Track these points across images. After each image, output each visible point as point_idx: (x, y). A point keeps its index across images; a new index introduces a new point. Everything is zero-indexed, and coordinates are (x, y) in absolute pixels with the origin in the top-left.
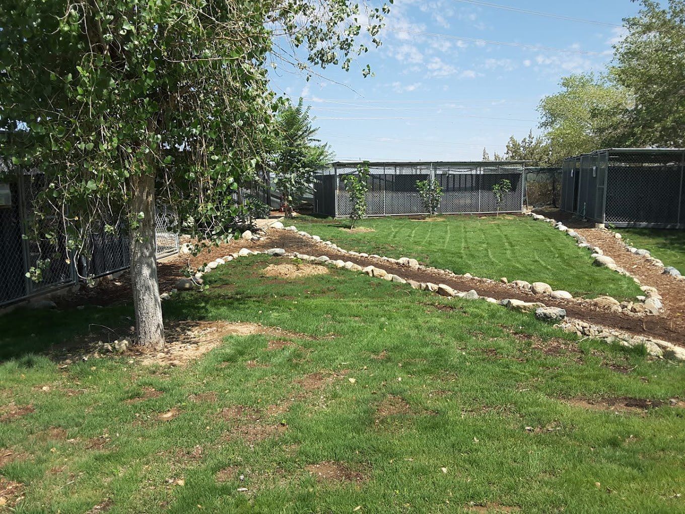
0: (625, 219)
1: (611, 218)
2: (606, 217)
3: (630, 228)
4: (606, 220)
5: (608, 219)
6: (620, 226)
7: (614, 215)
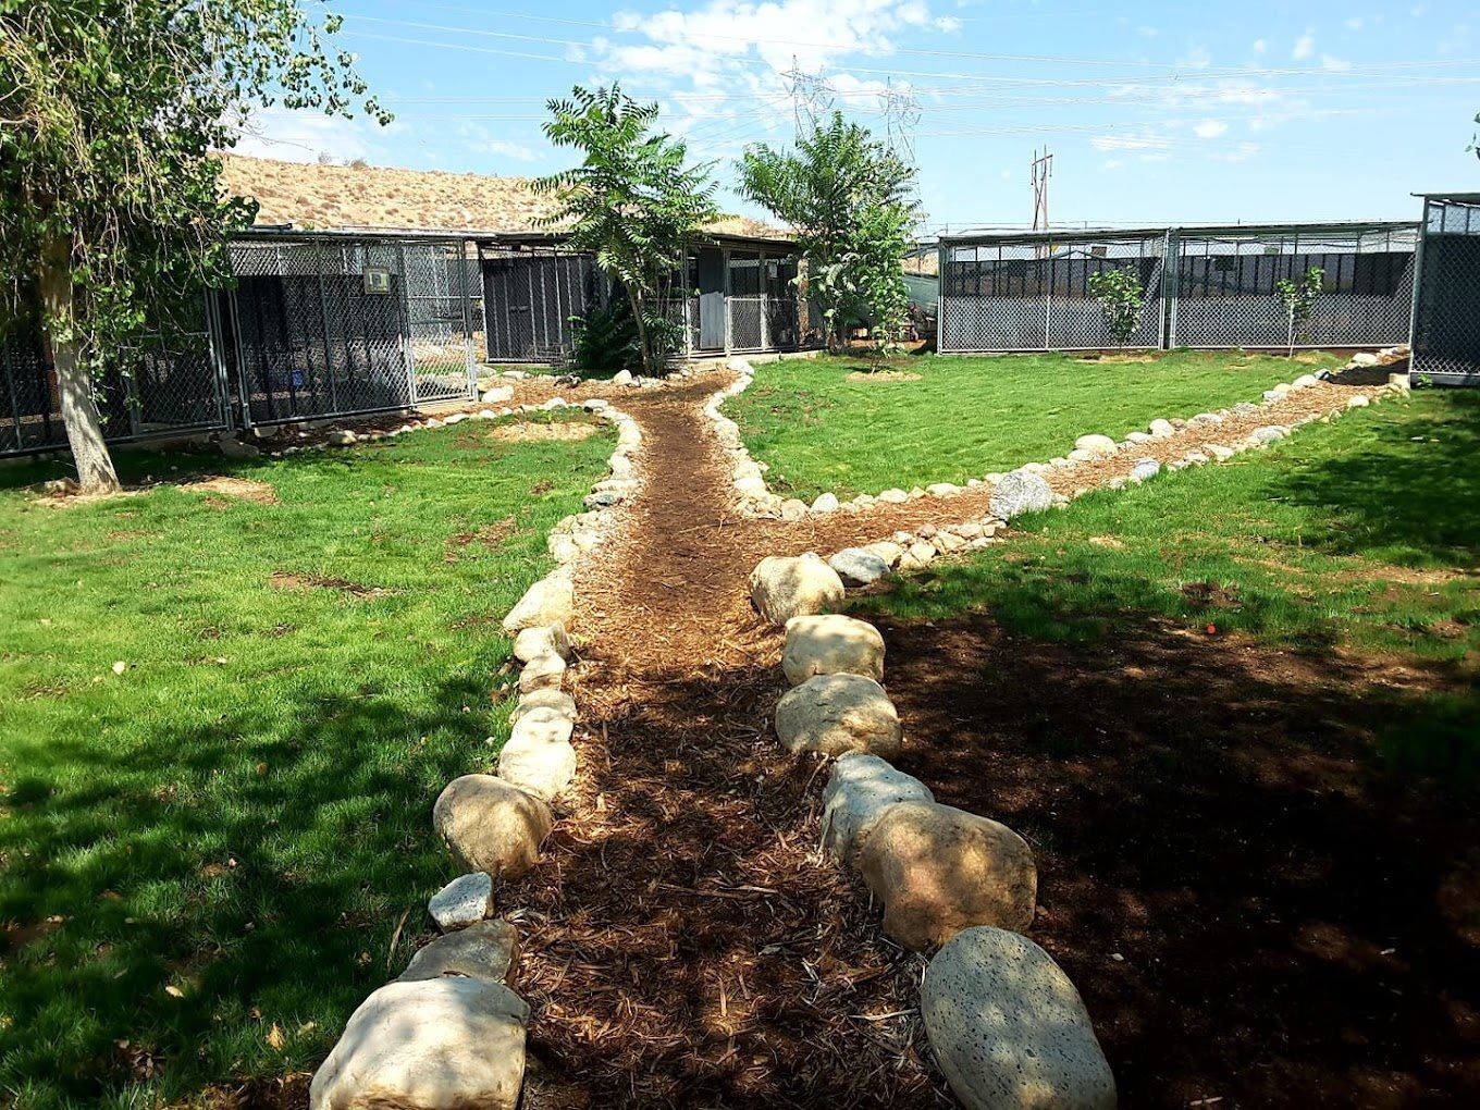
0: (1462, 365)
1: (1434, 363)
2: (1416, 358)
3: (1468, 387)
4: (1416, 367)
5: (1419, 362)
6: (1448, 383)
7: (1435, 355)
